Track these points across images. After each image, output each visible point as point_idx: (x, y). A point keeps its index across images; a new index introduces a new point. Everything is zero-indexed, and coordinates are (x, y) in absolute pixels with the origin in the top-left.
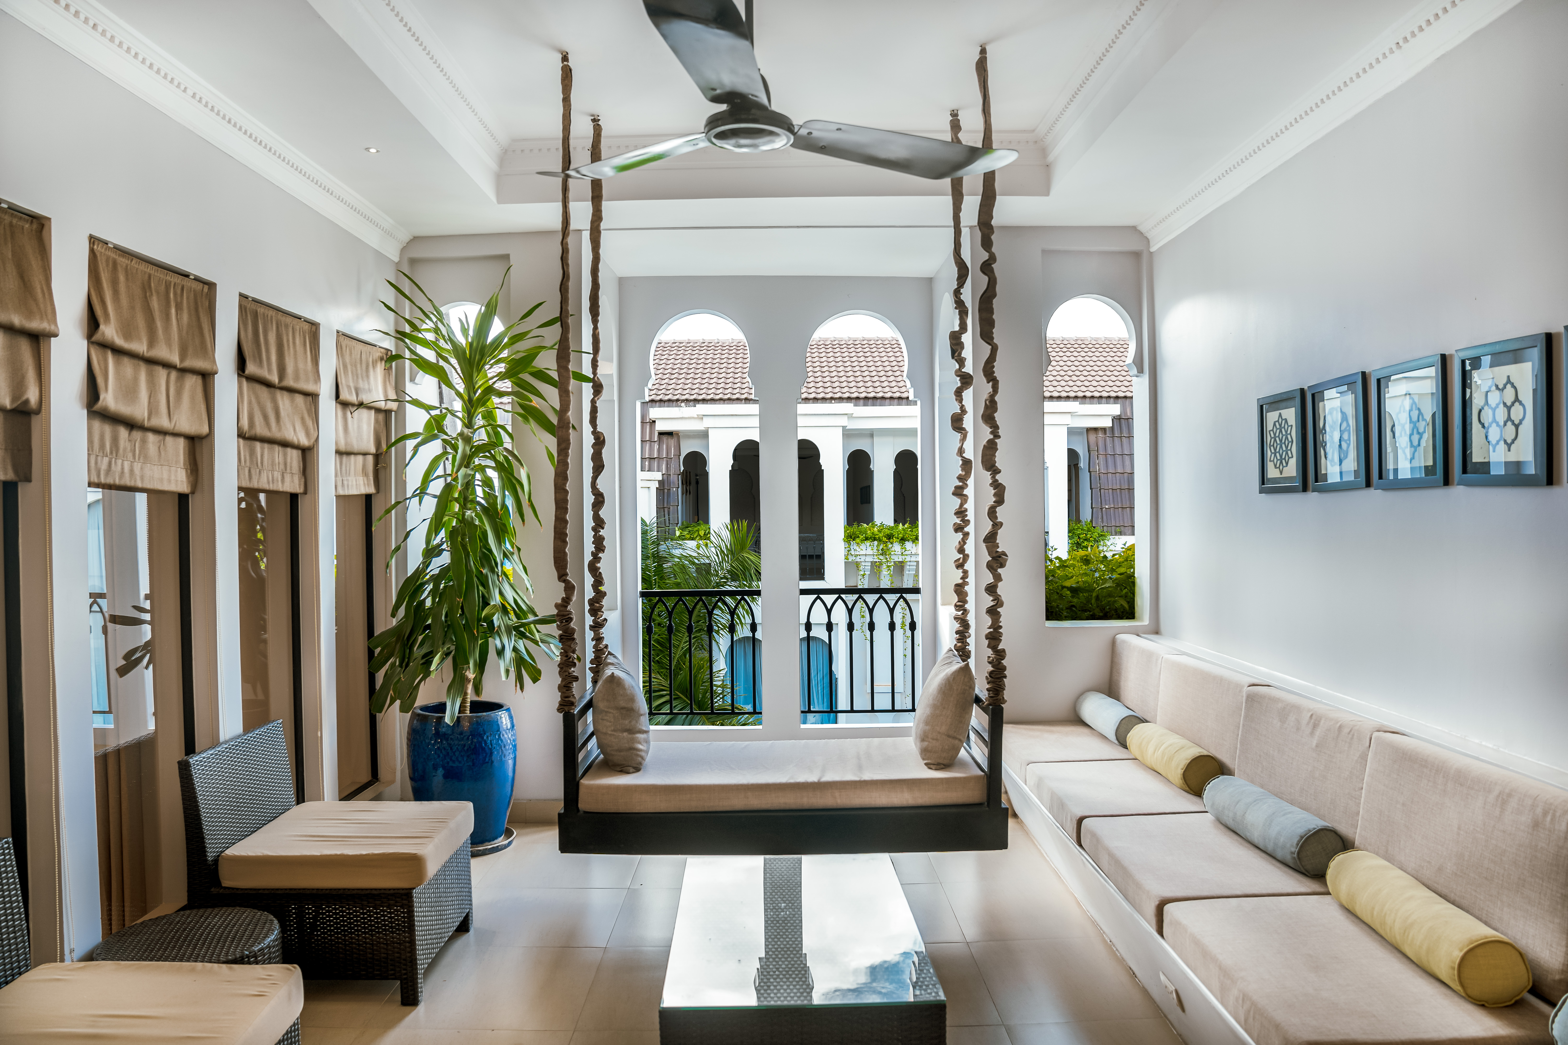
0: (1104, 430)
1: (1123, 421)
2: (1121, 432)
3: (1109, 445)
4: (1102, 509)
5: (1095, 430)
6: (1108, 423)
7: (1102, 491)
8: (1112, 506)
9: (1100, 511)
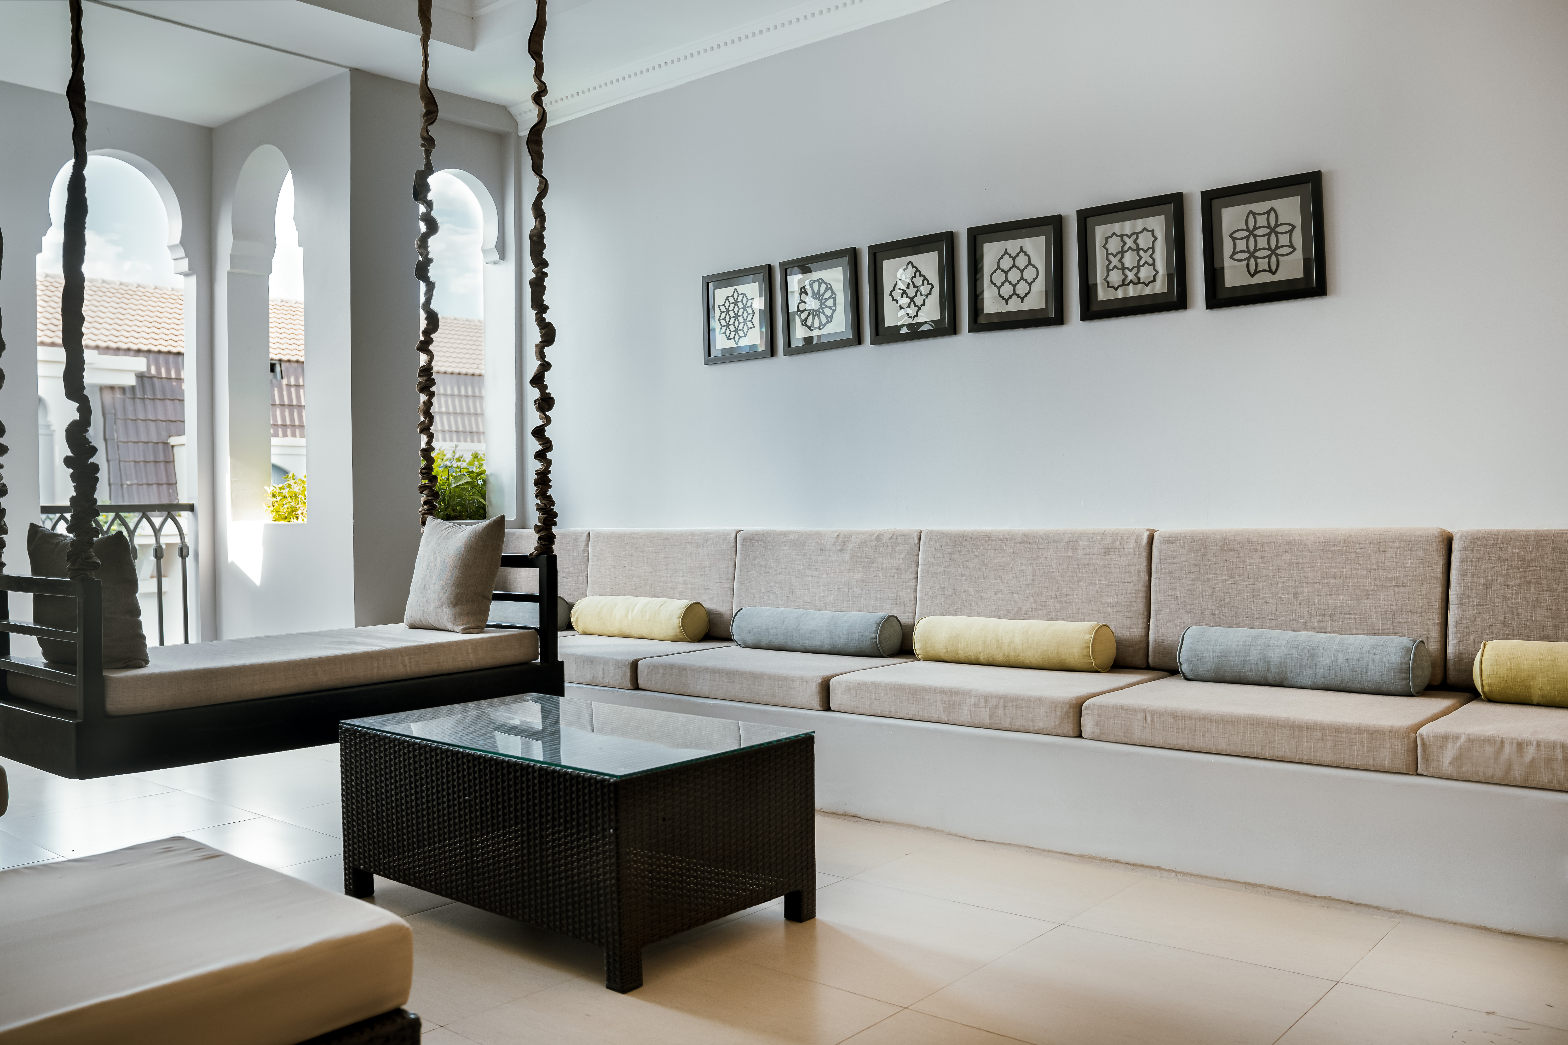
0: (123, 389)
1: (146, 380)
2: (144, 392)
3: (130, 408)
4: (122, 485)
5: (112, 388)
6: (131, 381)
7: (122, 463)
8: (135, 482)
9: (119, 487)
